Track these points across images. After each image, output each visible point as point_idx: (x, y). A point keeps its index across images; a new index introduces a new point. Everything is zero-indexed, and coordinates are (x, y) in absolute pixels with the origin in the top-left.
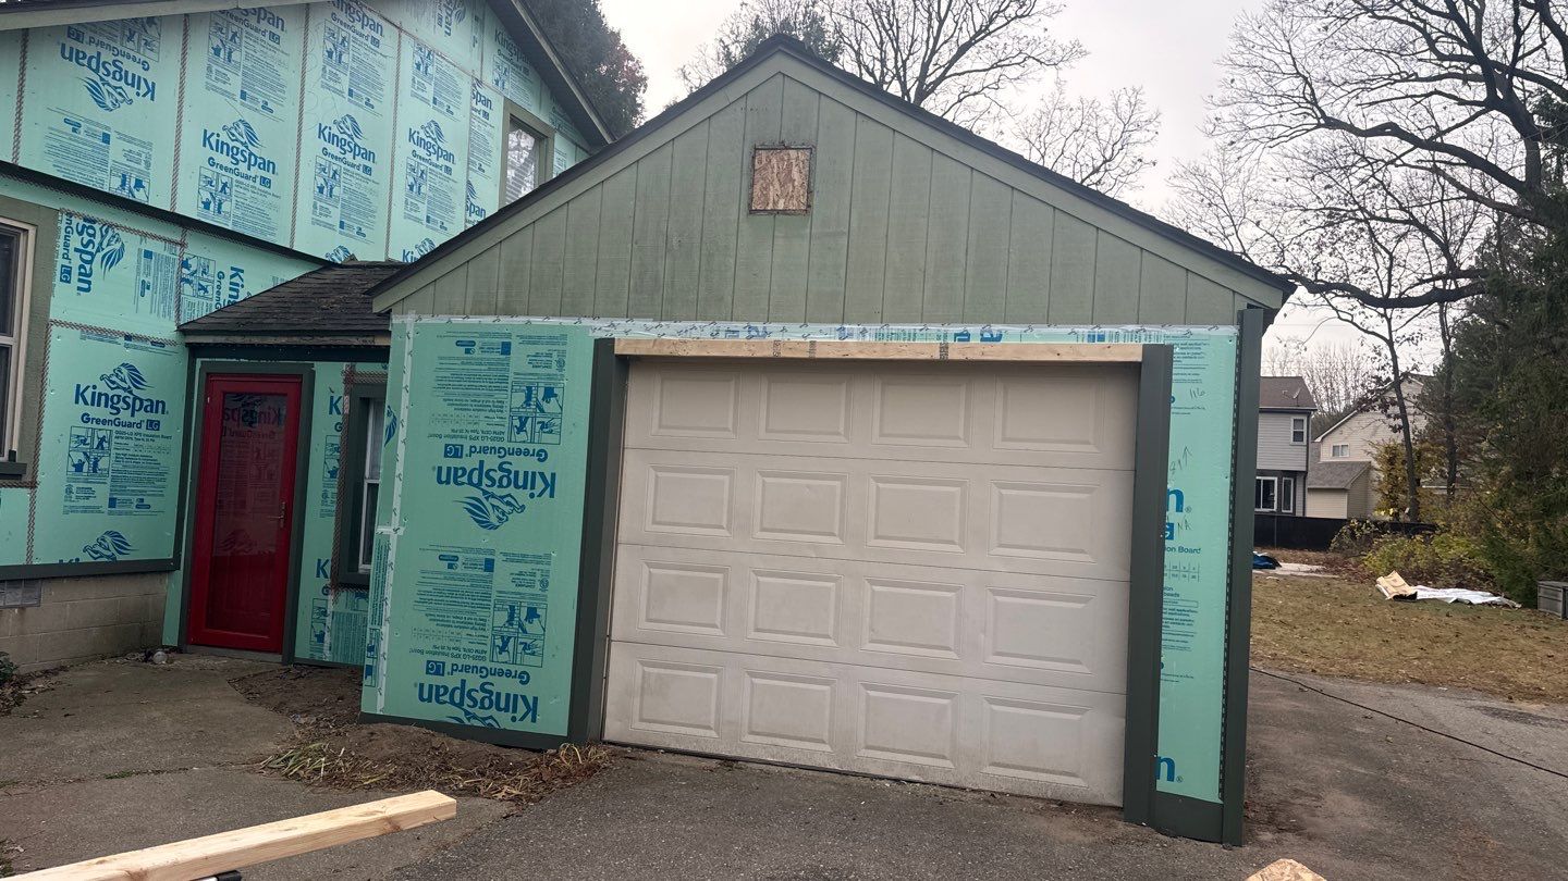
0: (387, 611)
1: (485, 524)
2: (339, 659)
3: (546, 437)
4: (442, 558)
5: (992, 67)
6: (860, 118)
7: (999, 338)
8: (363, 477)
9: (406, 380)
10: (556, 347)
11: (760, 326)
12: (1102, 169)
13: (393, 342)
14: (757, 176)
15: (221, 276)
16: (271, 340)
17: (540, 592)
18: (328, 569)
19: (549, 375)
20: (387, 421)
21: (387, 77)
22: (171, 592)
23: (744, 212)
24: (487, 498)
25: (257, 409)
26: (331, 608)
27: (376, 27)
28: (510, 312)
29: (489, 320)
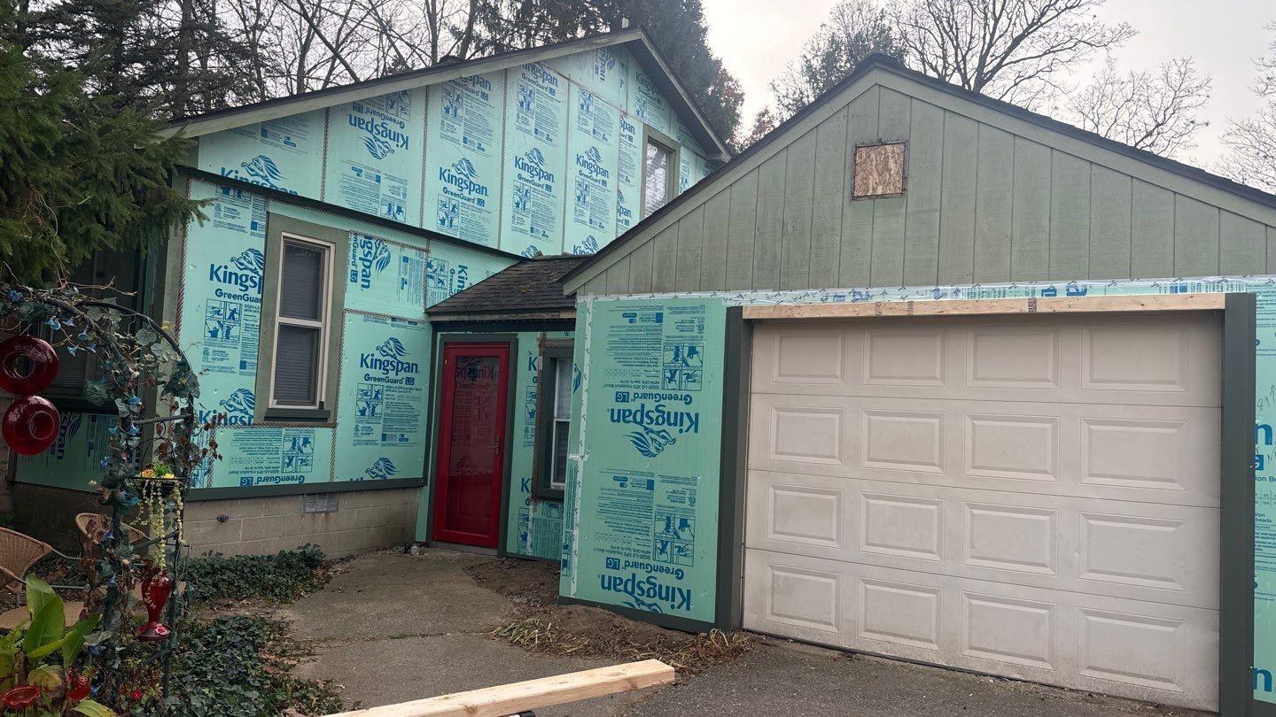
0: (577, 519)
1: (647, 453)
2: (538, 554)
3: (691, 386)
4: (616, 479)
5: (1045, 53)
6: (947, 114)
7: (1084, 292)
8: (552, 417)
9: (588, 345)
10: (696, 315)
11: (863, 291)
12: (1155, 132)
13: (578, 316)
14: (859, 169)
15: (453, 272)
16: (488, 318)
17: (689, 507)
18: (529, 485)
19: (692, 337)
20: (575, 375)
21: (560, 116)
22: (421, 501)
23: (847, 199)
24: (647, 433)
25: (479, 367)
26: (531, 515)
27: (552, 80)
28: (661, 289)
29: (646, 296)
